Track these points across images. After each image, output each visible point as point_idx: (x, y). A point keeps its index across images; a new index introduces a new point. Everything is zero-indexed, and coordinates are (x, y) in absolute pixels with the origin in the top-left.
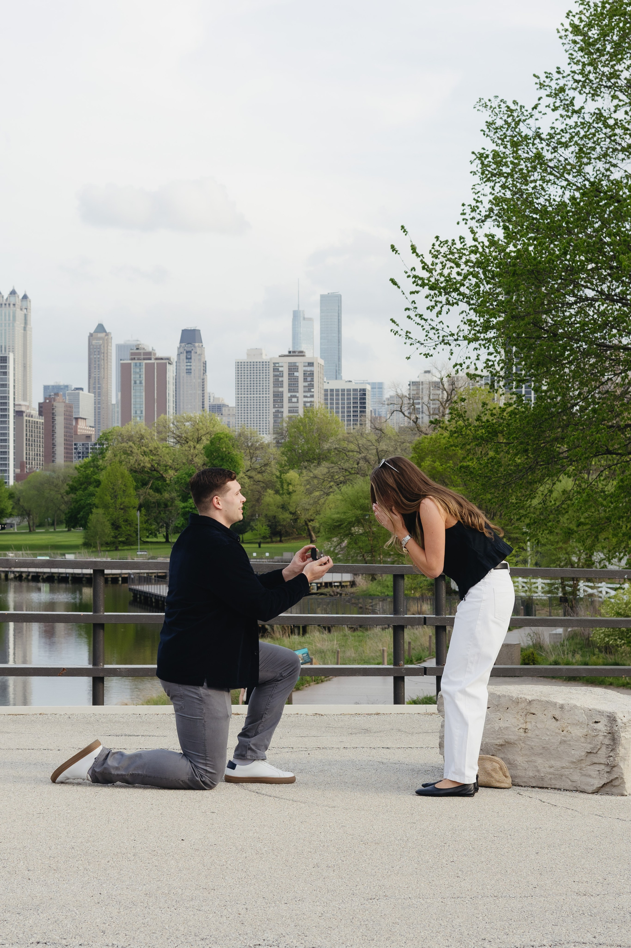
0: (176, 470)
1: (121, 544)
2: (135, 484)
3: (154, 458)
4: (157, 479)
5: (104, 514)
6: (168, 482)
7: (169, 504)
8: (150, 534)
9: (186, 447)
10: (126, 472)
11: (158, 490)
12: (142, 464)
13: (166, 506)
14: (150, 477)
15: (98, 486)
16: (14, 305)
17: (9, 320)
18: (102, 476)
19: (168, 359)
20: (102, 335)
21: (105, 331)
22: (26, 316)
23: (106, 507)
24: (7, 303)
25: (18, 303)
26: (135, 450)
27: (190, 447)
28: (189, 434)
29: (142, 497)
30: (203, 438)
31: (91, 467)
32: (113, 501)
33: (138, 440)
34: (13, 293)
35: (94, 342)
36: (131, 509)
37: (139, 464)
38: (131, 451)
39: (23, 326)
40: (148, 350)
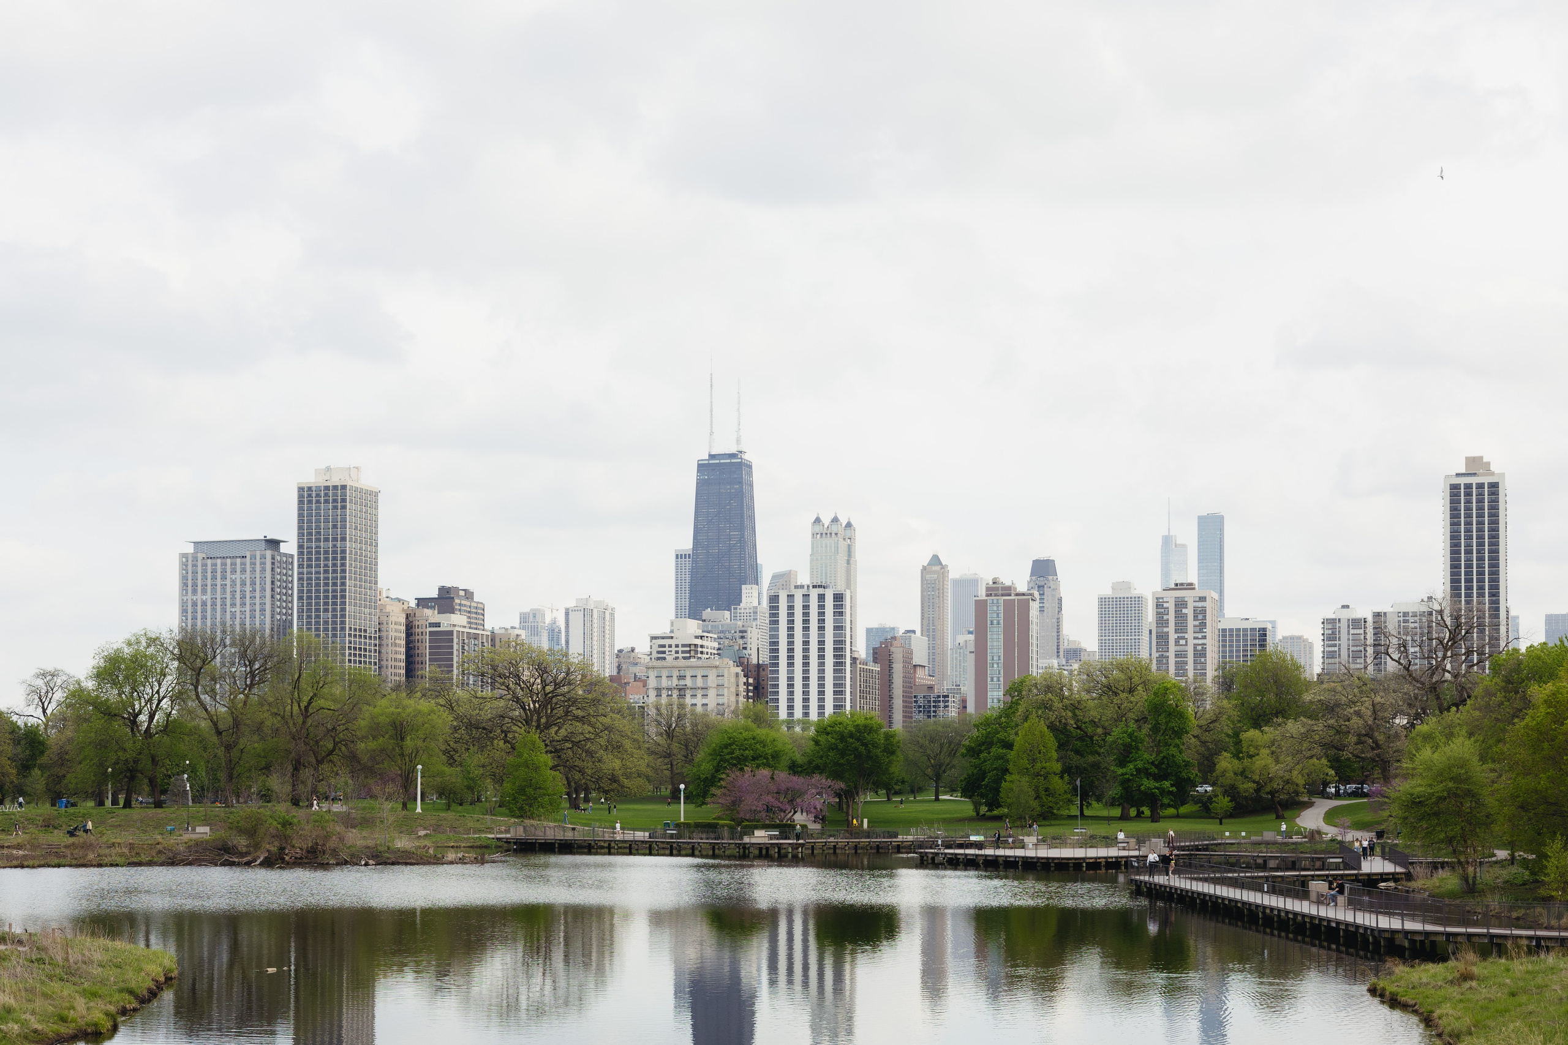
16: (836, 534)
17: (831, 552)
20: (938, 568)
21: (941, 563)
22: (850, 548)
24: (828, 532)
25: (841, 532)
34: (836, 520)
35: (928, 577)
39: (846, 559)
40: (1008, 583)
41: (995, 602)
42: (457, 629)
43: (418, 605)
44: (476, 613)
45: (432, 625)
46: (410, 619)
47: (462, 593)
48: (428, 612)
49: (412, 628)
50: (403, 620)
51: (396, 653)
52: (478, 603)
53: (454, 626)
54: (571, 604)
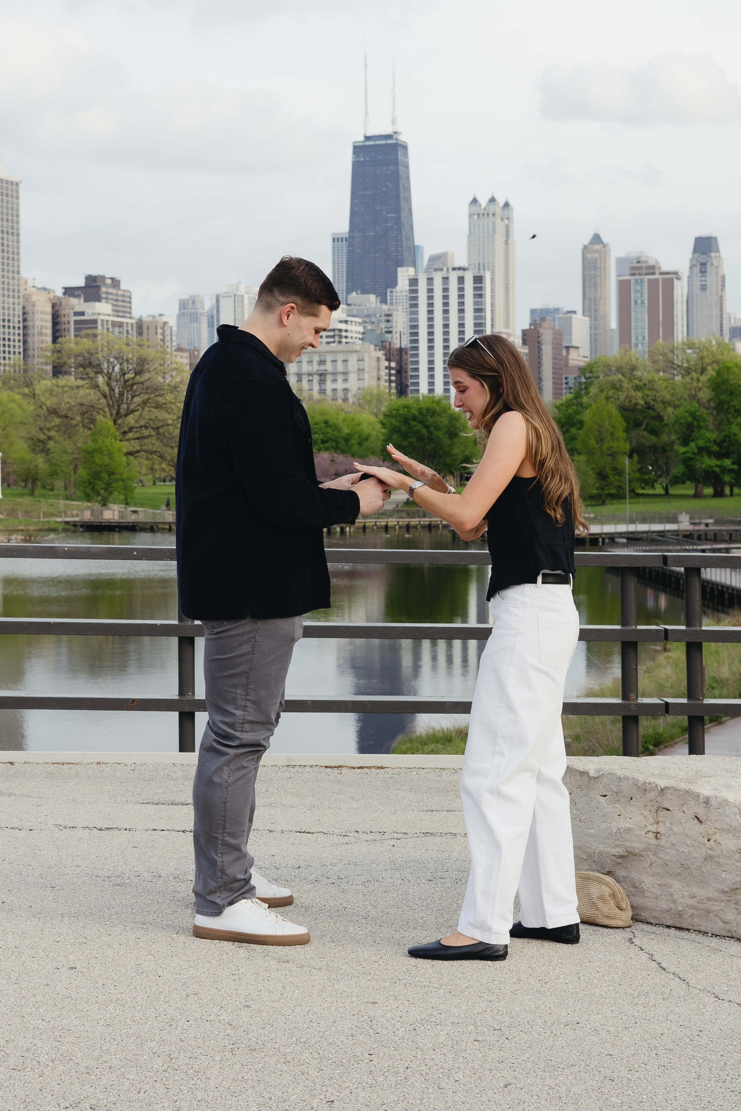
0: (676, 407)
1: (609, 498)
2: (625, 424)
3: (649, 393)
4: (654, 418)
5: (588, 461)
6: (666, 422)
7: (668, 448)
8: (646, 484)
9: (688, 379)
10: (615, 411)
11: (654, 432)
12: (634, 401)
13: (664, 450)
14: (644, 417)
15: (581, 428)
16: (494, 214)
17: (488, 233)
18: (586, 416)
19: (676, 273)
20: (599, 247)
21: (601, 242)
22: (507, 227)
23: (590, 452)
24: (486, 213)
25: (499, 212)
26: (625, 385)
27: (692, 379)
28: (692, 363)
29: (634, 441)
30: (709, 368)
31: (574, 405)
32: (598, 446)
33: (628, 372)
34: (492, 200)
35: (589, 256)
36: (620, 455)
37: (630, 401)
38: (621, 386)
39: (504, 239)
40: (651, 263)
41: (639, 281)
42: (101, 317)
43: (65, 294)
44: (123, 301)
45: (76, 314)
46: (56, 308)
47: (109, 281)
48: (73, 301)
49: (58, 317)
50: (49, 309)
51: (42, 342)
52: (124, 291)
53: (99, 314)
54: (221, 290)
